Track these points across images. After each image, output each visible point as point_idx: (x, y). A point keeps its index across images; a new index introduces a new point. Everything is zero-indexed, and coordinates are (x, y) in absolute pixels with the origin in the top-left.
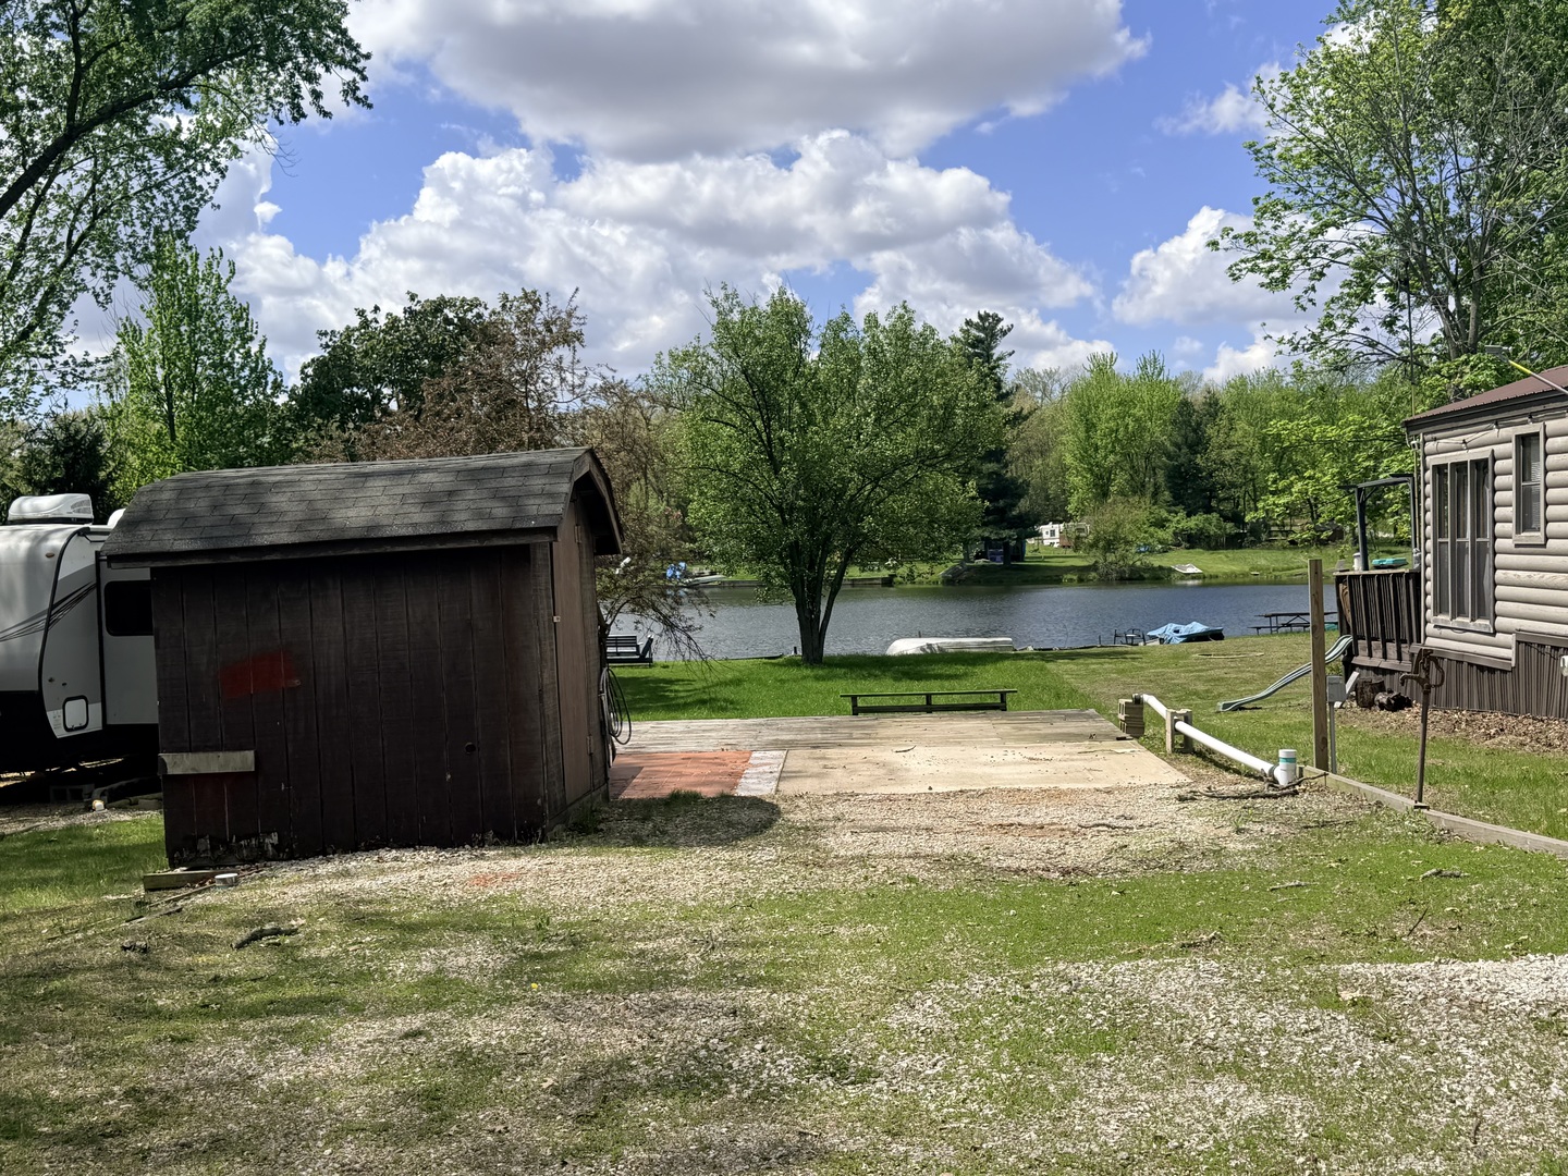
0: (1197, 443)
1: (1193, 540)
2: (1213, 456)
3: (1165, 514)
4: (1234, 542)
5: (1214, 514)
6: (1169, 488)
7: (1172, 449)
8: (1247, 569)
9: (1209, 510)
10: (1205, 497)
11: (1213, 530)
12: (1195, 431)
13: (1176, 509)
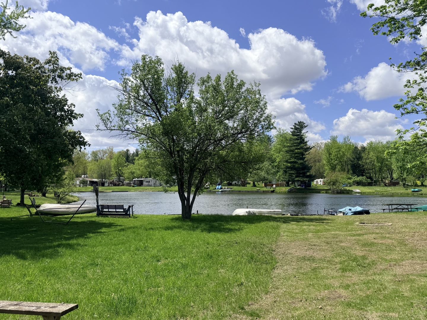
0: (359, 158)
1: (359, 184)
2: (364, 161)
3: (351, 176)
4: (370, 184)
5: (365, 177)
6: (352, 170)
7: (352, 159)
8: (374, 191)
9: (363, 176)
10: (362, 172)
11: (364, 181)
12: (359, 155)
13: (354, 175)
